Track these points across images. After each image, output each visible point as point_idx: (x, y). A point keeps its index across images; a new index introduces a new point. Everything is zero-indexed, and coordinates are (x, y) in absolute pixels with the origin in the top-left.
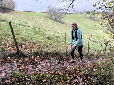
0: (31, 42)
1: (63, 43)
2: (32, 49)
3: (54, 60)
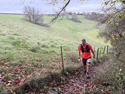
1: (53, 53)
2: (15, 77)
3: (53, 91)
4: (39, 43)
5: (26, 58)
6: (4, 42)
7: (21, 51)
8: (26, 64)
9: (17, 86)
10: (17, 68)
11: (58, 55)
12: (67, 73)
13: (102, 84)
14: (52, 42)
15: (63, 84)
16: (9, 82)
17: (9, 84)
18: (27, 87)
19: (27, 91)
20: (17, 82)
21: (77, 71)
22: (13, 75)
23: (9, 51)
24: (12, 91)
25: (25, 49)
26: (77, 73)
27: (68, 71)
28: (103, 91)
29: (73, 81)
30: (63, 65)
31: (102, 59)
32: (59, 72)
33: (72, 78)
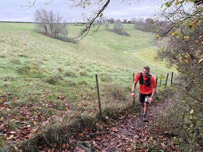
0: (16, 105)
1: (84, 86)
2: (22, 125)
3: (83, 147)
4: (60, 70)
5: (39, 94)
6: (4, 68)
7: (31, 83)
8: (40, 104)
9: (25, 140)
10: (25, 110)
11: (92, 89)
12: (107, 117)
13: (162, 134)
14: (82, 67)
15: (100, 135)
16: (12, 132)
17: (11, 137)
18: (40, 141)
19: (40, 147)
20: (25, 133)
21: (122, 114)
22: (18, 121)
23: (11, 82)
24: (16, 148)
25: (38, 79)
26: (122, 117)
27: (108, 115)
28: (164, 145)
29: (116, 130)
30: (100, 105)
31: (163, 94)
32: (93, 117)
33: (114, 126)
